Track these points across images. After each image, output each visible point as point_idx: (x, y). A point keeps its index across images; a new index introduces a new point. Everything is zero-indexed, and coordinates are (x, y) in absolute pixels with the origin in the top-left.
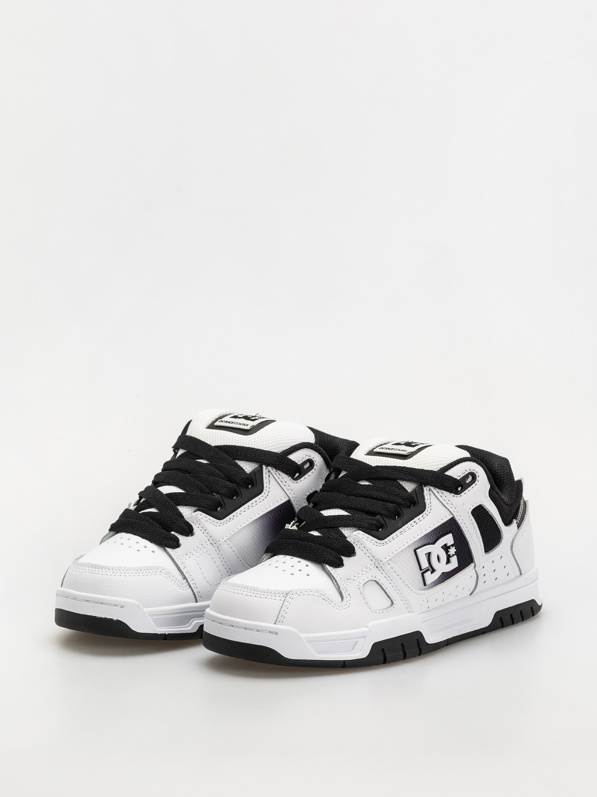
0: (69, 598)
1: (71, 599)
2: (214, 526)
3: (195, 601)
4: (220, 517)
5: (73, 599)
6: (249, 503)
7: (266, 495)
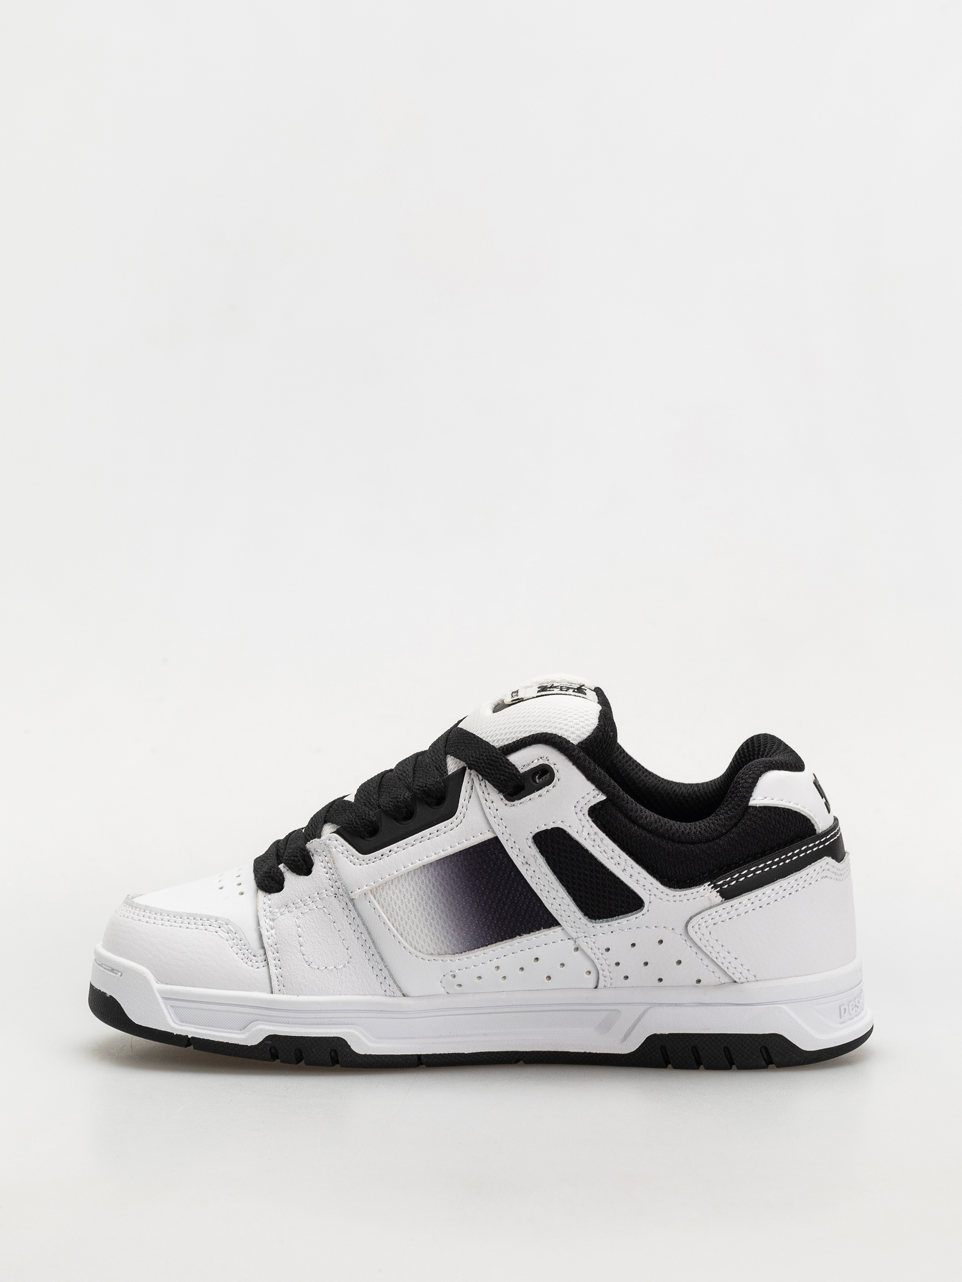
0: (104, 968)
1: (108, 970)
2: (351, 864)
3: (269, 990)
4: (364, 850)
5: (111, 971)
6: (426, 832)
7: (459, 821)
